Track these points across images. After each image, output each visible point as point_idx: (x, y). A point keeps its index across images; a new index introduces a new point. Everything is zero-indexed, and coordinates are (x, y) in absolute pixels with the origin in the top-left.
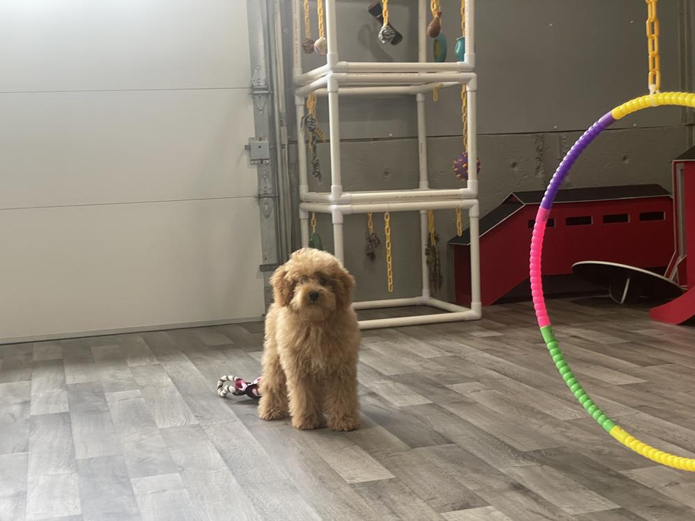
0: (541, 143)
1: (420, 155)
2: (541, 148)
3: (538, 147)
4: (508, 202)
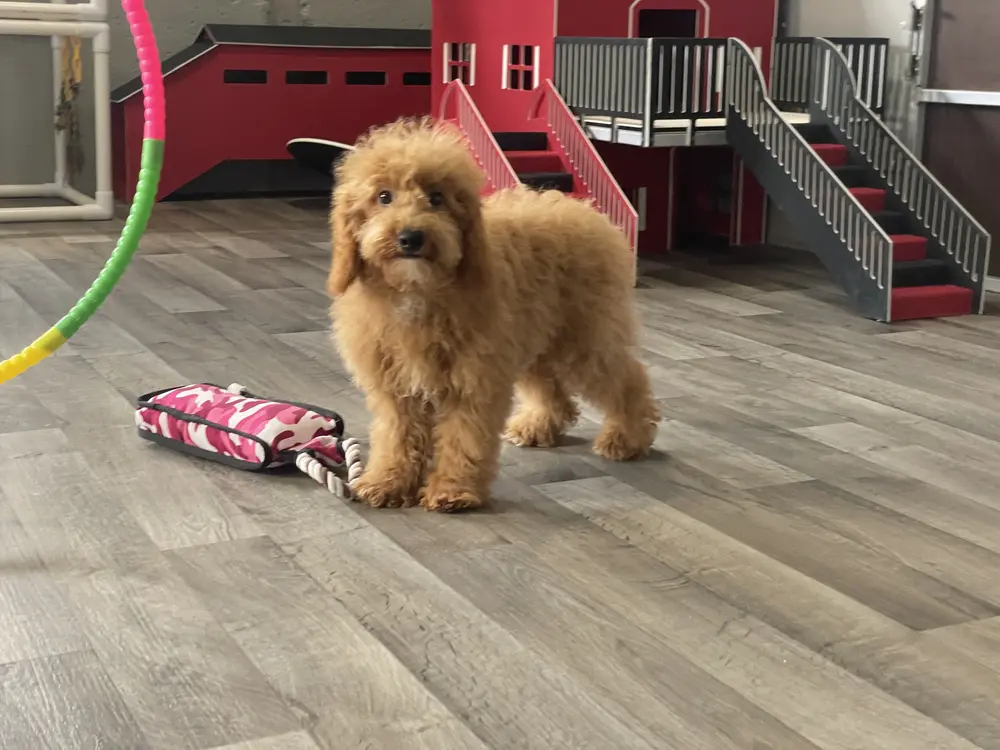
4: (203, 40)
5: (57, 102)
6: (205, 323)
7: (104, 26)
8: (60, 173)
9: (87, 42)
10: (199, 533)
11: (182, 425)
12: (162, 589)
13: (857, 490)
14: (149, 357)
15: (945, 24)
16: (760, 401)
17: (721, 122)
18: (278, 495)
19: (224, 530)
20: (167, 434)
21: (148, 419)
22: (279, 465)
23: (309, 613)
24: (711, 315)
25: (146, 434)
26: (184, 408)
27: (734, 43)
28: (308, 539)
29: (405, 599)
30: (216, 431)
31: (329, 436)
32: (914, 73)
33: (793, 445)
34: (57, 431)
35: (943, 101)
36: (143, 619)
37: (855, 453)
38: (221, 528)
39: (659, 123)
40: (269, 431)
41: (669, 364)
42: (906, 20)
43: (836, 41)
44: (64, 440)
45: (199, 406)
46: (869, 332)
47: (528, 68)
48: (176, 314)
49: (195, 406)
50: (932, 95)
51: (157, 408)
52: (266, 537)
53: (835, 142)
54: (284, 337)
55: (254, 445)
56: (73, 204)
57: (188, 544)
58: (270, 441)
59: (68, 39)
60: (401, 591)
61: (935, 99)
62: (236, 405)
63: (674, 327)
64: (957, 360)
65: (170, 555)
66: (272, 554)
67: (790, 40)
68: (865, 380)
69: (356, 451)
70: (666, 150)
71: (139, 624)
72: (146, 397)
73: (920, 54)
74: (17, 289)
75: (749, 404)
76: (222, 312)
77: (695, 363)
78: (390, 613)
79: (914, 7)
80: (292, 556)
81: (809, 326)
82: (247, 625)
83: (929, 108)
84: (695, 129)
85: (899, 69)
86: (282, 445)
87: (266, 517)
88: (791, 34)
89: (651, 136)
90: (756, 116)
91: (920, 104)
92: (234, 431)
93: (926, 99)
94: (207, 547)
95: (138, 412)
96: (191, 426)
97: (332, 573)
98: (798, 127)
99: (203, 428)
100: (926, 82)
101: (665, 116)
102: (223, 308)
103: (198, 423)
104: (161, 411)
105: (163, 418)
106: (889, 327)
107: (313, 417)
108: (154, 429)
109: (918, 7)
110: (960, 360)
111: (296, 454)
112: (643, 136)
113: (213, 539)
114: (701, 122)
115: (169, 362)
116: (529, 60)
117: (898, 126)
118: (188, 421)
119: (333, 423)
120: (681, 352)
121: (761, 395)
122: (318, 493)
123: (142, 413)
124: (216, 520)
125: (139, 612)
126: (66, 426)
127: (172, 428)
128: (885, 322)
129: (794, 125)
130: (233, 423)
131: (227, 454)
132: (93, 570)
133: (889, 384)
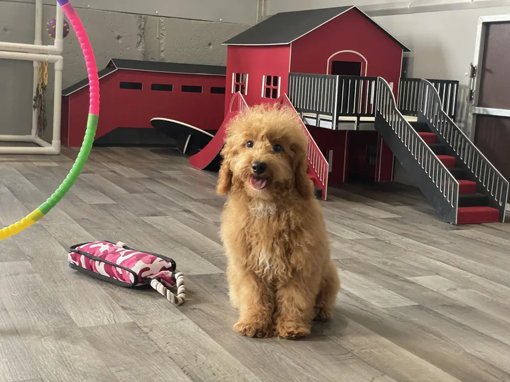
0: (143, 23)
1: (37, 18)
2: (142, 26)
3: (140, 26)
4: (110, 66)
5: (35, 94)
6: (105, 210)
7: (60, 57)
8: (34, 131)
9: (51, 65)
10: (99, 319)
11: (92, 262)
12: (79, 348)
13: (441, 311)
14: (76, 226)
15: (487, 75)
16: (390, 262)
17: (373, 119)
18: (140, 301)
19: (112, 318)
20: (84, 266)
21: (74, 258)
22: (142, 285)
23: (155, 363)
24: (365, 217)
25: (73, 266)
26: (94, 253)
27: (380, 79)
28: (155, 325)
29: (205, 358)
30: (109, 266)
31: (168, 271)
32: (471, 99)
33: (407, 286)
34: (27, 263)
35: (485, 113)
36: (68, 363)
37: (440, 292)
38: (110, 317)
39: (341, 118)
40: (137, 267)
41: (343, 241)
42: (468, 72)
43: (432, 81)
44: (31, 267)
45: (101, 252)
46: (446, 229)
47: (275, 87)
48: (90, 205)
49: (100, 252)
50: (480, 110)
51: (79, 253)
52: (134, 322)
53: (431, 132)
54: (146, 219)
55: (129, 274)
56: (40, 146)
57: (93, 325)
58: (137, 272)
59: (42, 63)
60: (204, 354)
61: (481, 112)
62: (120, 253)
63: (346, 222)
64: (492, 246)
65: (84, 330)
66: (137, 331)
67: (408, 80)
68: (444, 254)
69: (181, 280)
70: (344, 131)
71: (66, 366)
72: (74, 247)
73: (475, 89)
74: (9, 188)
75: (385, 263)
76: (114, 204)
77: (357, 241)
78: (197, 366)
79: (472, 66)
80: (147, 333)
81: (416, 225)
82: (122, 369)
83: (478, 117)
84: (359, 121)
85: (463, 97)
86: (143, 275)
87: (134, 312)
88: (409, 76)
89: (337, 124)
90: (391, 116)
91: (474, 114)
92: (119, 267)
93: (477, 112)
94: (102, 326)
95: (69, 254)
96: (97, 263)
97: (167, 343)
98: (412, 123)
99: (103, 264)
100: (477, 104)
101: (344, 114)
102: (116, 203)
103: (100, 261)
104: (81, 255)
105: (82, 258)
106: (456, 226)
107: (160, 261)
108: (77, 264)
109: (474, 66)
110: (492, 245)
111: (151, 279)
112: (333, 124)
113: (106, 322)
114: (362, 119)
115: (86, 229)
116: (276, 84)
117: (462, 125)
118: (95, 260)
119: (170, 264)
120: (350, 235)
121: (392, 259)
122: (161, 300)
123: (71, 255)
124: (107, 312)
125: (67, 360)
126: (32, 259)
127: (87, 263)
128: (455, 225)
129: (409, 122)
130: (118, 262)
131: (115, 278)
132: (43, 336)
133: (456, 256)
